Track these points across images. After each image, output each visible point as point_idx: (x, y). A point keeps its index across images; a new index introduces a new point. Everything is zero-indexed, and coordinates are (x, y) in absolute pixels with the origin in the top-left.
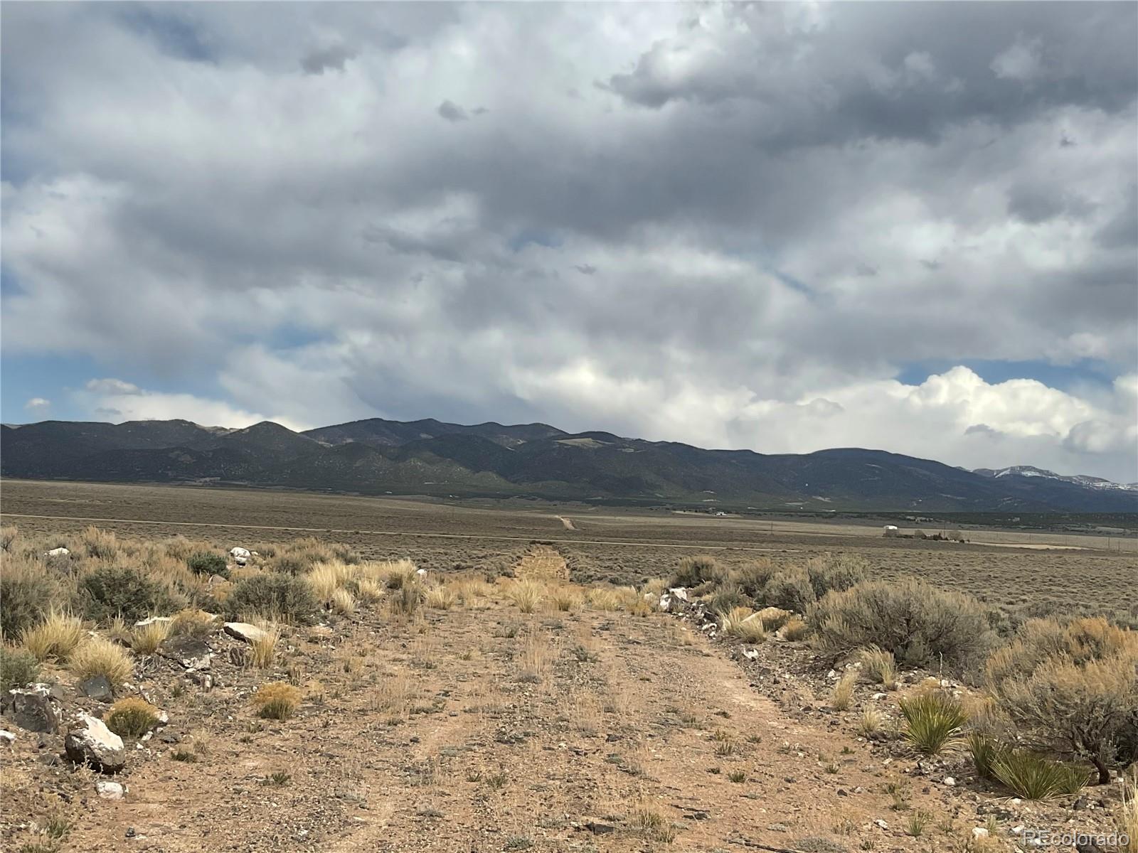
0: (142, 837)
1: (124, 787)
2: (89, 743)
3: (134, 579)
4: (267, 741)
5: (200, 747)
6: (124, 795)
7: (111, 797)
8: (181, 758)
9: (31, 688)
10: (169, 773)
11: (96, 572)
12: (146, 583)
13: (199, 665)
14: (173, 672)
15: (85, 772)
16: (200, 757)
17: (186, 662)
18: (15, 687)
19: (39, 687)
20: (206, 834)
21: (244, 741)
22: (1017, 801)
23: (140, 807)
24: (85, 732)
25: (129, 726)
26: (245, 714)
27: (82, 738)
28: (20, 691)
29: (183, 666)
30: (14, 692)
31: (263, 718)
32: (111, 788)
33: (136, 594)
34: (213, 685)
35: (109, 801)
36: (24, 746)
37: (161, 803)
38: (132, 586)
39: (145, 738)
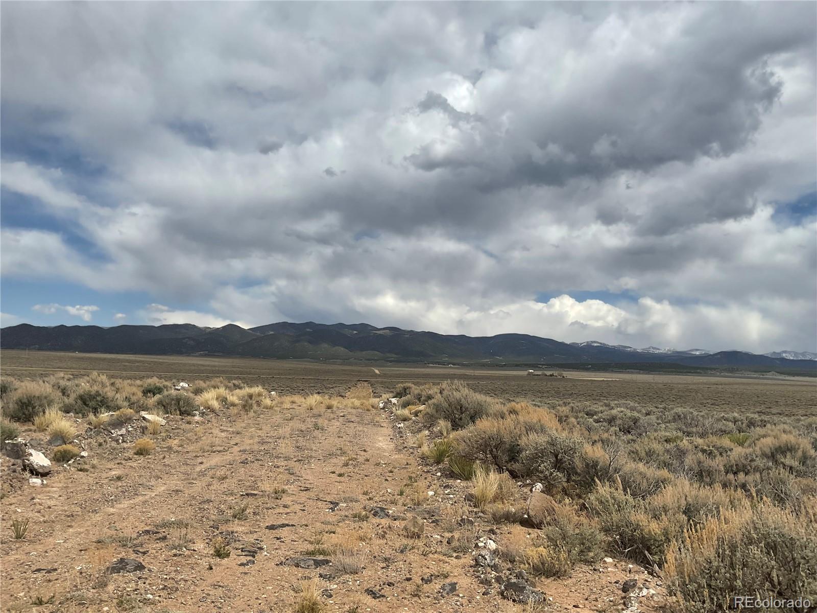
0: (37, 500)
1: (42, 481)
2: (32, 463)
3: (100, 395)
4: (130, 464)
5: (94, 467)
6: (43, 484)
7: (36, 485)
8: (81, 470)
9: (16, 440)
10: (71, 476)
11: (83, 392)
12: (106, 397)
13: (119, 433)
14: (105, 436)
15: (27, 474)
16: (92, 470)
17: (113, 431)
18: (8, 440)
19: (19, 440)
20: (68, 498)
21: (118, 464)
22: (459, 481)
23: (48, 489)
24: (31, 458)
25: (62, 458)
26: (130, 454)
27: (29, 461)
28: (10, 441)
29: (112, 433)
30: (7, 442)
31: (136, 455)
32: (36, 481)
33: (101, 402)
34: (123, 441)
35: (34, 487)
36: (4, 465)
37: (58, 487)
38: (99, 399)
39: (70, 462)
